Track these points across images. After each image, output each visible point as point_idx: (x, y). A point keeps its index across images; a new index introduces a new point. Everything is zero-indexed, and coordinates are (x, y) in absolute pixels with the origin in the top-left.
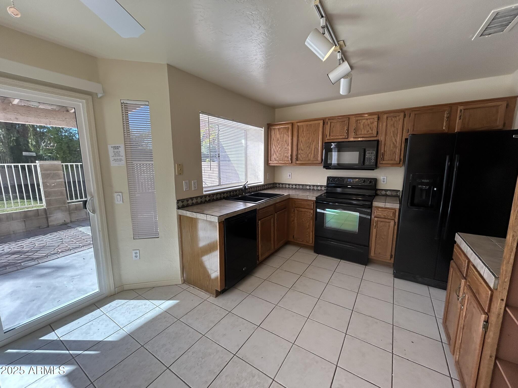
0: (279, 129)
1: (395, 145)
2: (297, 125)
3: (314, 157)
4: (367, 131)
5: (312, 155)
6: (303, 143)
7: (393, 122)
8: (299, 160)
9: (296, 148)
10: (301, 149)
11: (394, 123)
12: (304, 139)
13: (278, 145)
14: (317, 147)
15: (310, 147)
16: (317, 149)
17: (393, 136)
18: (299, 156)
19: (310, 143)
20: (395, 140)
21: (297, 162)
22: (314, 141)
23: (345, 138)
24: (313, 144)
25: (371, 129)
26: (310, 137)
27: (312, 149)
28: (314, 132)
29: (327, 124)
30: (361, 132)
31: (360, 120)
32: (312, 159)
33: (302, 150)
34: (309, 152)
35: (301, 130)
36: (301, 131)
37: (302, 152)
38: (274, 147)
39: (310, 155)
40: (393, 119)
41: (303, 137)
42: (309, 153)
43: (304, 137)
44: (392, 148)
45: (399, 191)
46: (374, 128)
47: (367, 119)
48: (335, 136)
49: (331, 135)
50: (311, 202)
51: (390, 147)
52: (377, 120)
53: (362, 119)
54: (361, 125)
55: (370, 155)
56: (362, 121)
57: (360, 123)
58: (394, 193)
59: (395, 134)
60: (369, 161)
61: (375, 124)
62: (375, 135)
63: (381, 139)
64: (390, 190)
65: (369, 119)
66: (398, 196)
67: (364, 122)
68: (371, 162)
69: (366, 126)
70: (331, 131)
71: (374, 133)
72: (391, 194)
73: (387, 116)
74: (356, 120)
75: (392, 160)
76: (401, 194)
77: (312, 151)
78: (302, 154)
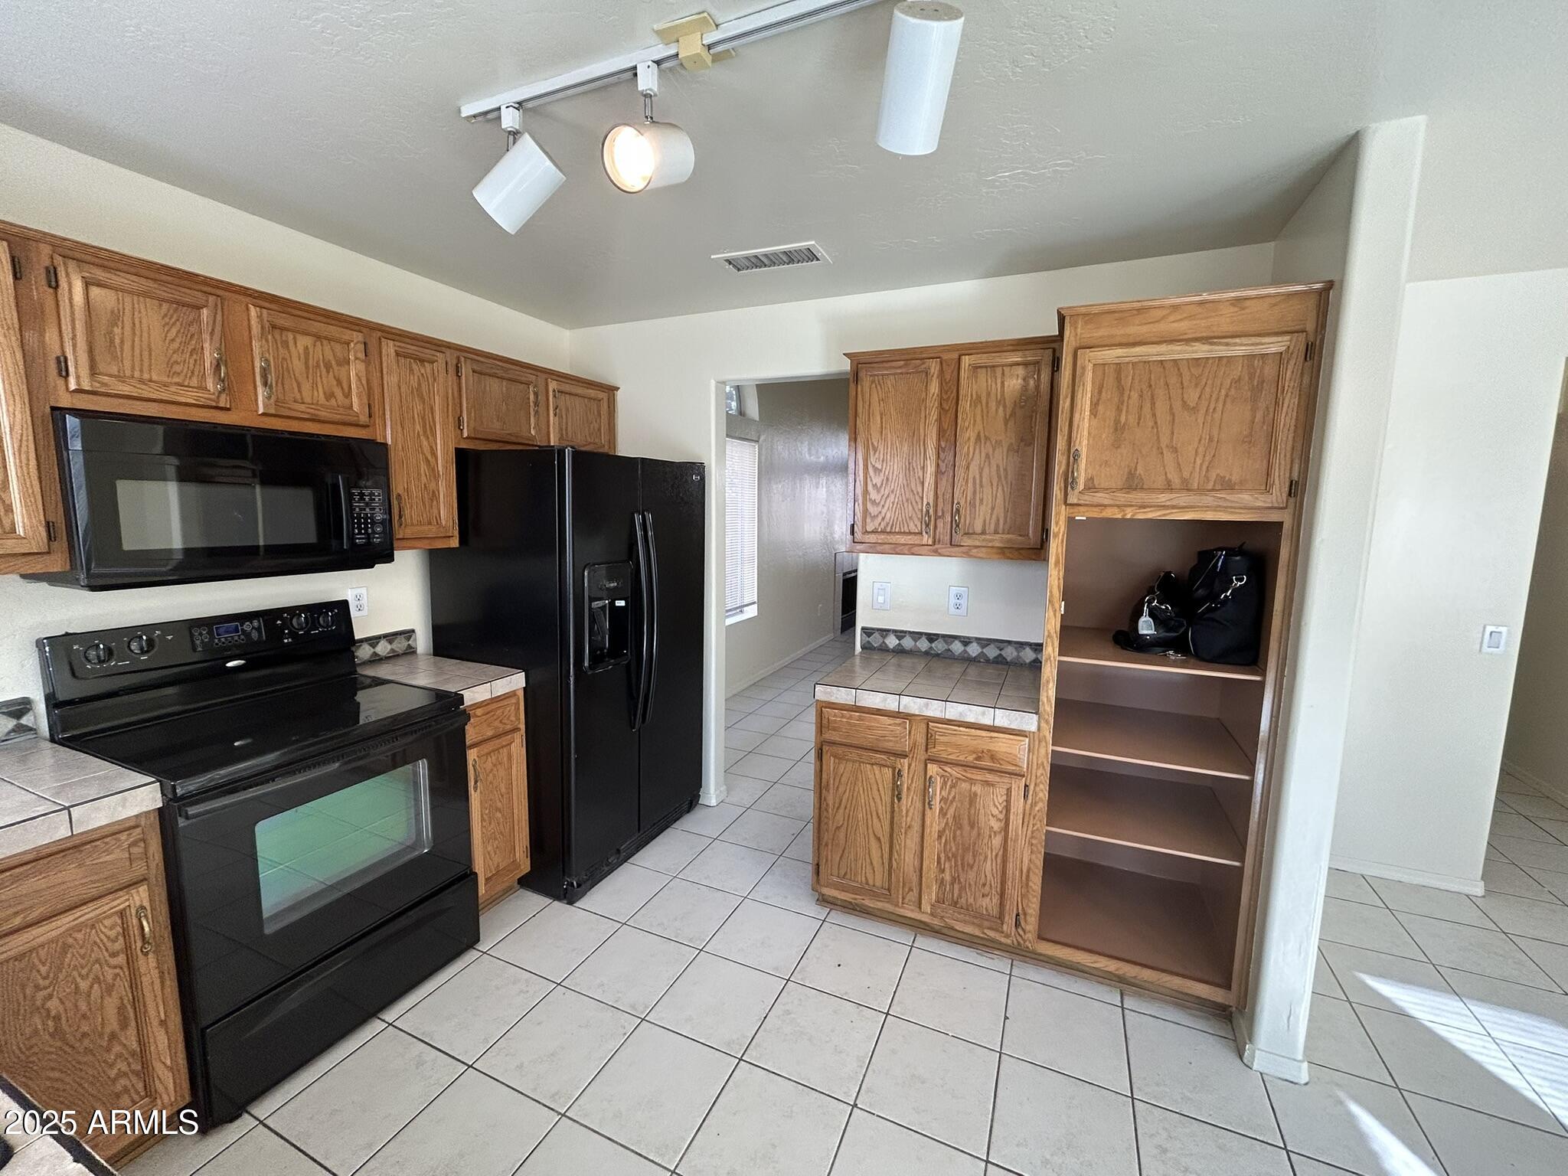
1: (433, 470)
4: (325, 393)
7: (416, 377)
11: (419, 384)
17: (421, 433)
20: (431, 447)
23: (214, 404)
25: (342, 388)
29: (56, 285)
30: (300, 392)
31: (288, 330)
40: (414, 366)
44: (424, 479)
45: (413, 631)
46: (353, 386)
47: (318, 337)
48: (142, 381)
49: (102, 367)
50: (123, 836)
51: (419, 474)
52: (362, 355)
53: (295, 331)
54: (296, 362)
55: (367, 504)
56: (295, 338)
57: (286, 344)
58: (400, 645)
59: (429, 430)
60: (366, 529)
61: (355, 371)
62: (364, 419)
63: (385, 437)
64: (385, 636)
65: (329, 340)
66: (411, 652)
67: (306, 348)
68: (374, 532)
69: (318, 366)
70: (100, 343)
71: (356, 408)
72: (392, 650)
73: (397, 354)
74: (267, 325)
75: (430, 523)
76: (423, 642)
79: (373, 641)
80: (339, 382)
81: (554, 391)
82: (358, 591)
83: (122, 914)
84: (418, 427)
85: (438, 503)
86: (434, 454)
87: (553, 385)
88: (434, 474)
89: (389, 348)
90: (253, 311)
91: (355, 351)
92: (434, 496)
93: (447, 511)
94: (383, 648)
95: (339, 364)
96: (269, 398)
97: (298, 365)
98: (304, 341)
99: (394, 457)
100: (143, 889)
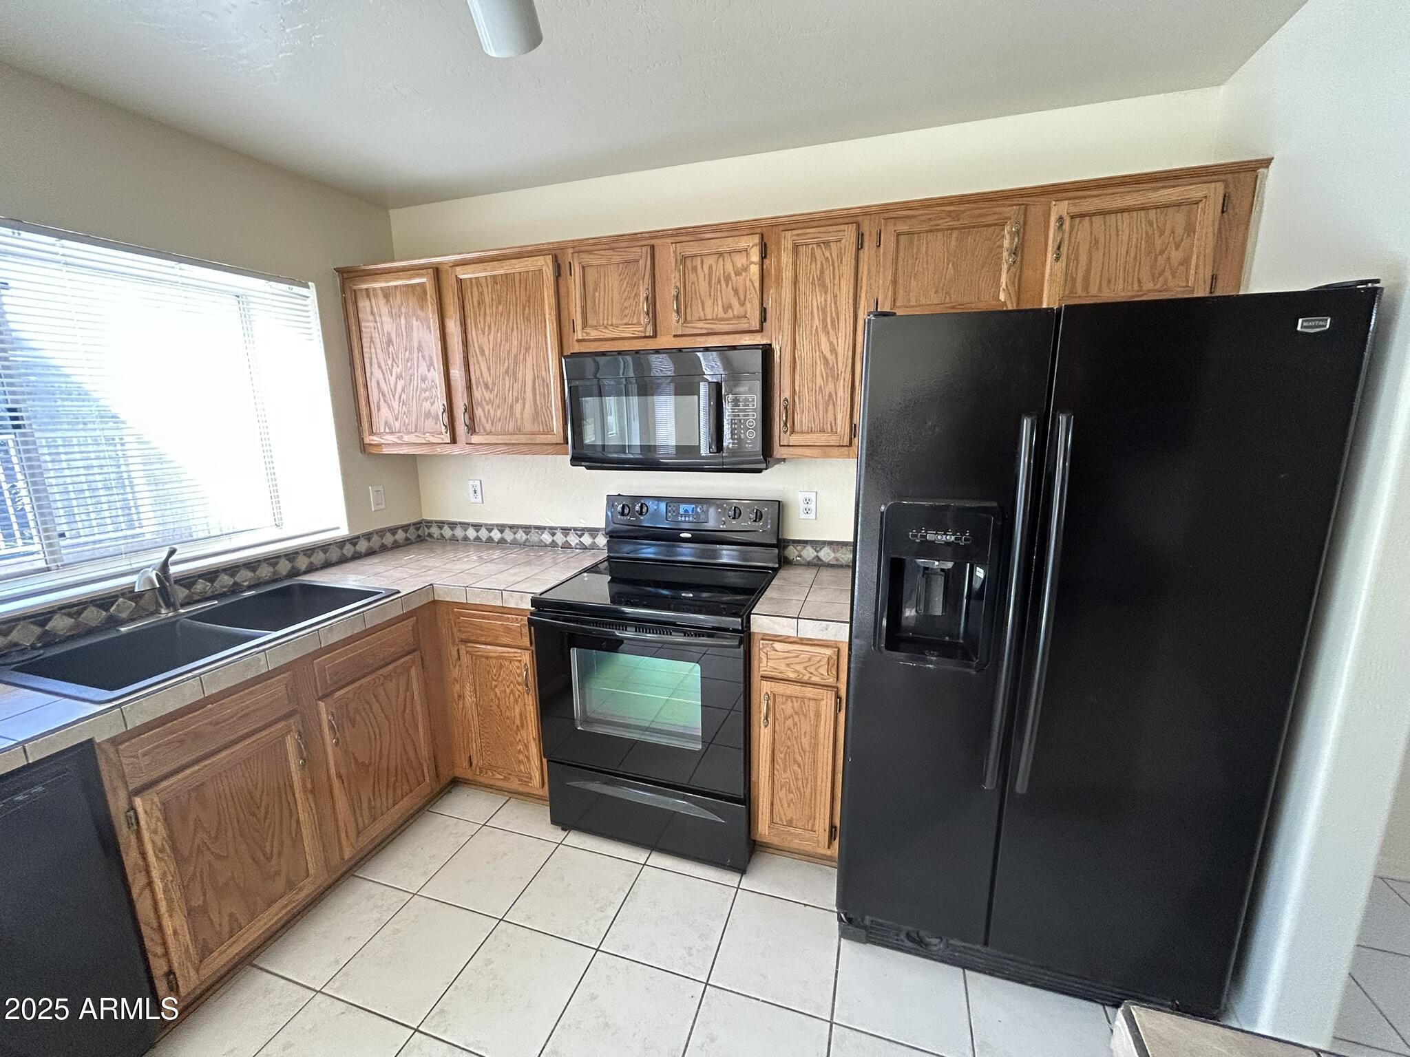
0: (387, 294)
1: (832, 369)
2: (454, 276)
3: (536, 415)
4: (723, 306)
5: (529, 409)
6: (487, 352)
7: (819, 266)
8: (482, 431)
9: (461, 379)
10: (483, 382)
11: (822, 272)
12: (491, 338)
13: (393, 366)
15: (515, 373)
16: (543, 380)
17: (820, 330)
18: (479, 412)
19: (516, 356)
20: (831, 343)
21: (475, 439)
22: (527, 349)
23: (643, 335)
24: (525, 359)
25: (739, 298)
26: (513, 330)
27: (524, 381)
28: (524, 309)
29: (571, 275)
30: (703, 310)
32: (529, 427)
33: (486, 386)
34: (515, 394)
35: (475, 300)
36: (476, 304)
37: (487, 395)
38: (377, 374)
39: (518, 406)
40: (818, 252)
41: (484, 334)
42: (517, 401)
43: (490, 327)
44: (819, 381)
46: (748, 292)
47: (719, 254)
48: (606, 327)
49: (588, 320)
53: (701, 256)
54: (702, 282)
56: (702, 262)
57: (693, 269)
58: (844, 556)
59: (828, 323)
61: (750, 275)
62: (755, 324)
65: (729, 252)
69: (719, 282)
70: (589, 304)
71: (750, 312)
72: (836, 559)
73: (796, 241)
74: (681, 258)
77: (525, 393)
78: (490, 406)
81: (1061, 219)
82: (808, 495)
86: (833, 350)
89: (784, 239)
90: (672, 248)
91: (750, 256)
92: (833, 399)
94: (826, 555)
95: (737, 274)
97: (703, 286)
98: (710, 261)
99: (787, 361)
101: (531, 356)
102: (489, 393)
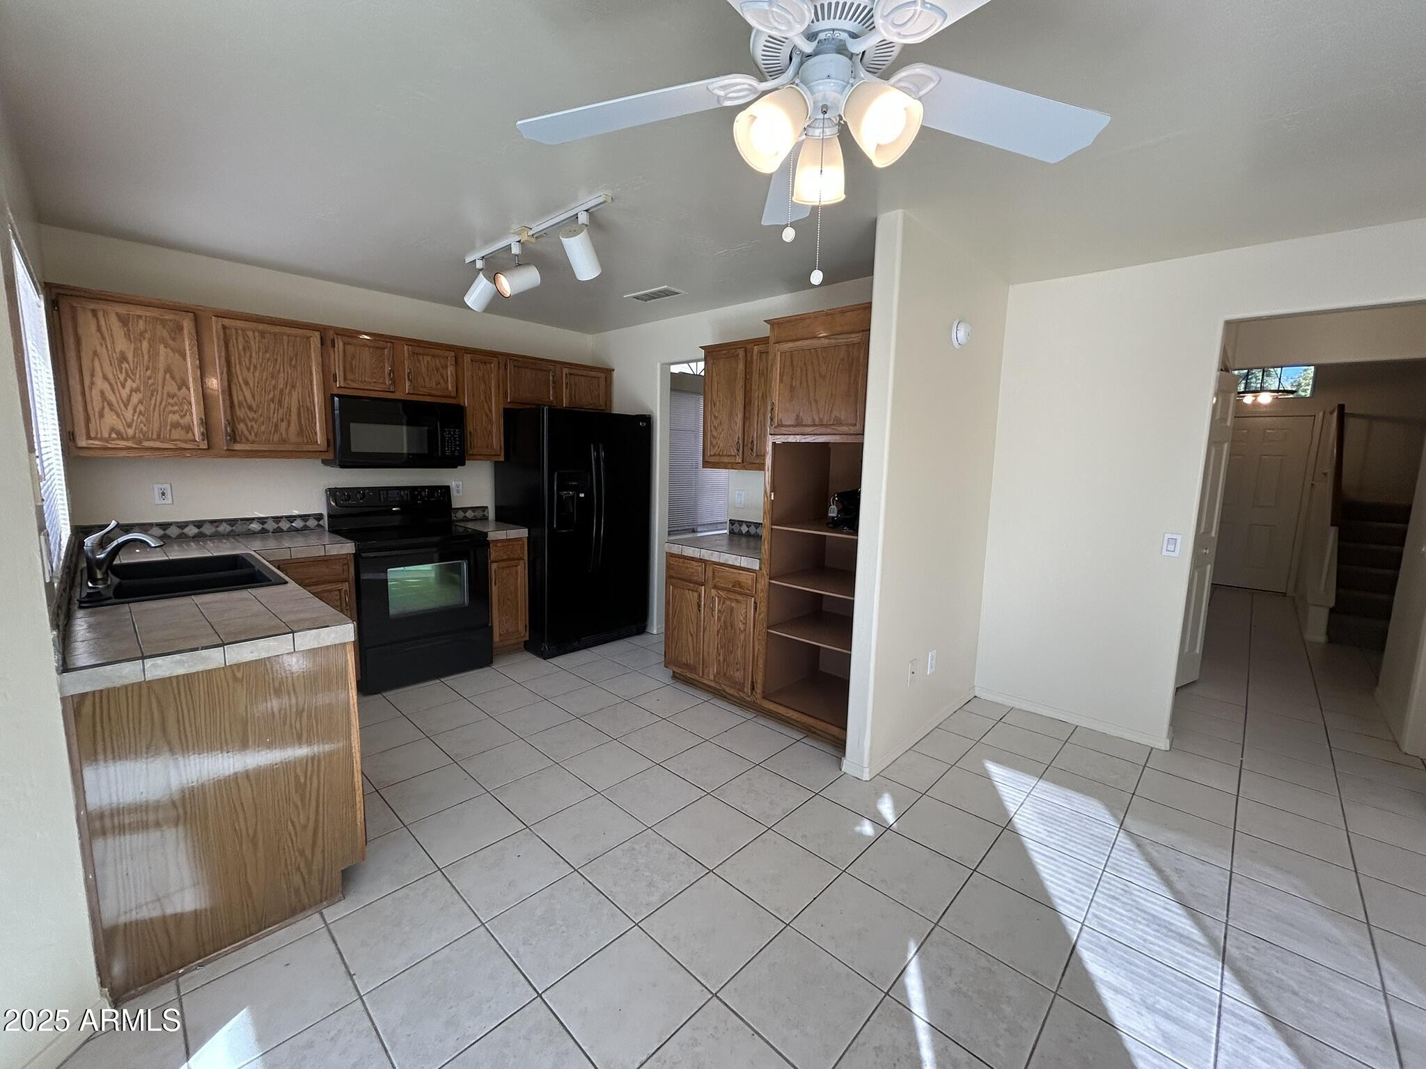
2: (217, 323)
3: (301, 432)
4: (436, 382)
5: (294, 427)
6: (251, 385)
7: (482, 371)
8: (244, 440)
9: (223, 400)
10: (247, 405)
11: (484, 374)
12: (257, 374)
13: (126, 379)
14: (309, 404)
15: (280, 402)
16: (308, 410)
18: (241, 427)
19: (282, 391)
20: (489, 407)
21: (238, 447)
22: (294, 386)
23: (387, 390)
24: (290, 393)
25: (444, 379)
26: (279, 372)
27: (289, 408)
28: (291, 360)
29: (334, 347)
31: (420, 354)
32: (293, 437)
33: (250, 408)
34: (280, 416)
35: (241, 343)
36: (241, 347)
37: (251, 415)
39: (283, 426)
40: (481, 366)
41: (249, 369)
42: (282, 420)
43: (255, 367)
44: (485, 424)
45: (487, 507)
46: (449, 378)
47: (434, 356)
48: (361, 382)
49: (349, 376)
50: (341, 561)
51: (482, 422)
52: (453, 363)
53: (423, 355)
54: (423, 367)
55: (452, 436)
56: (423, 358)
57: (419, 361)
58: (479, 514)
59: (488, 398)
60: (451, 448)
61: (450, 370)
62: (453, 394)
63: (465, 404)
64: (471, 508)
65: (439, 357)
66: (485, 518)
67: (428, 362)
68: (455, 450)
69: (433, 370)
70: (348, 367)
71: (450, 388)
72: (474, 516)
73: (472, 360)
74: (411, 353)
75: (487, 447)
76: (491, 514)
77: (290, 415)
78: (254, 423)
79: (465, 510)
80: (442, 377)
81: (566, 374)
82: (457, 483)
83: (340, 590)
84: (482, 397)
85: (492, 437)
86: (490, 411)
87: (565, 371)
88: (490, 420)
89: (467, 358)
90: (406, 347)
91: (451, 361)
92: (490, 433)
93: (497, 440)
94: (470, 514)
95: (443, 368)
96: (410, 386)
97: (424, 370)
98: (427, 358)
99: (469, 413)
100: (347, 583)
101: (296, 392)
102: (253, 413)
